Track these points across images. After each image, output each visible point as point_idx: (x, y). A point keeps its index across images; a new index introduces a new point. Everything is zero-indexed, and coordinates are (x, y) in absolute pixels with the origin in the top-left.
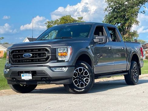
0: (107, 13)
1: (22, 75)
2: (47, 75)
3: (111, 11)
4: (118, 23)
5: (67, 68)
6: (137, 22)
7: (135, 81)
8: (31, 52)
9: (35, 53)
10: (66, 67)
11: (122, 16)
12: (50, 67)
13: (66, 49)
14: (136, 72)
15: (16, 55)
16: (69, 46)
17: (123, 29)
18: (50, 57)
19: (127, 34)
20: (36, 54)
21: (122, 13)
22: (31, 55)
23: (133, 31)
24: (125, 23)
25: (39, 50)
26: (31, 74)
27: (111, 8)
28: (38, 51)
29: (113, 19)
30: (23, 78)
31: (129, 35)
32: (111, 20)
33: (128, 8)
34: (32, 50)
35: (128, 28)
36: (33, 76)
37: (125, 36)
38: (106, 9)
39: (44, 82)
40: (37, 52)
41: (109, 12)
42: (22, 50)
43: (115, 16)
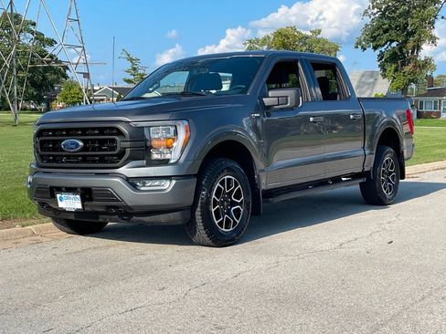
0: (368, 20)
1: (58, 196)
2: (118, 200)
3: (377, 15)
4: (392, 41)
5: (174, 182)
6: (433, 40)
7: (388, 195)
8: (81, 135)
9: (91, 140)
10: (171, 180)
11: (399, 26)
12: (127, 180)
13: (172, 129)
14: (390, 173)
15: (49, 142)
16: (179, 122)
17: (403, 54)
18: (128, 151)
19: (411, 66)
20: (93, 141)
21: (401, 20)
22: (81, 144)
23: (423, 59)
24: (406, 42)
25: (102, 131)
26: (78, 196)
27: (376, 10)
28: (98, 135)
29: (382, 33)
30: (61, 205)
31: (414, 66)
32: (375, 34)
33: (414, 8)
34: (84, 131)
35: (413, 52)
36: (83, 200)
37: (407, 69)
38: (366, 12)
39: (117, 217)
40: (97, 137)
41: (373, 17)
42: (62, 130)
43: (385, 27)
